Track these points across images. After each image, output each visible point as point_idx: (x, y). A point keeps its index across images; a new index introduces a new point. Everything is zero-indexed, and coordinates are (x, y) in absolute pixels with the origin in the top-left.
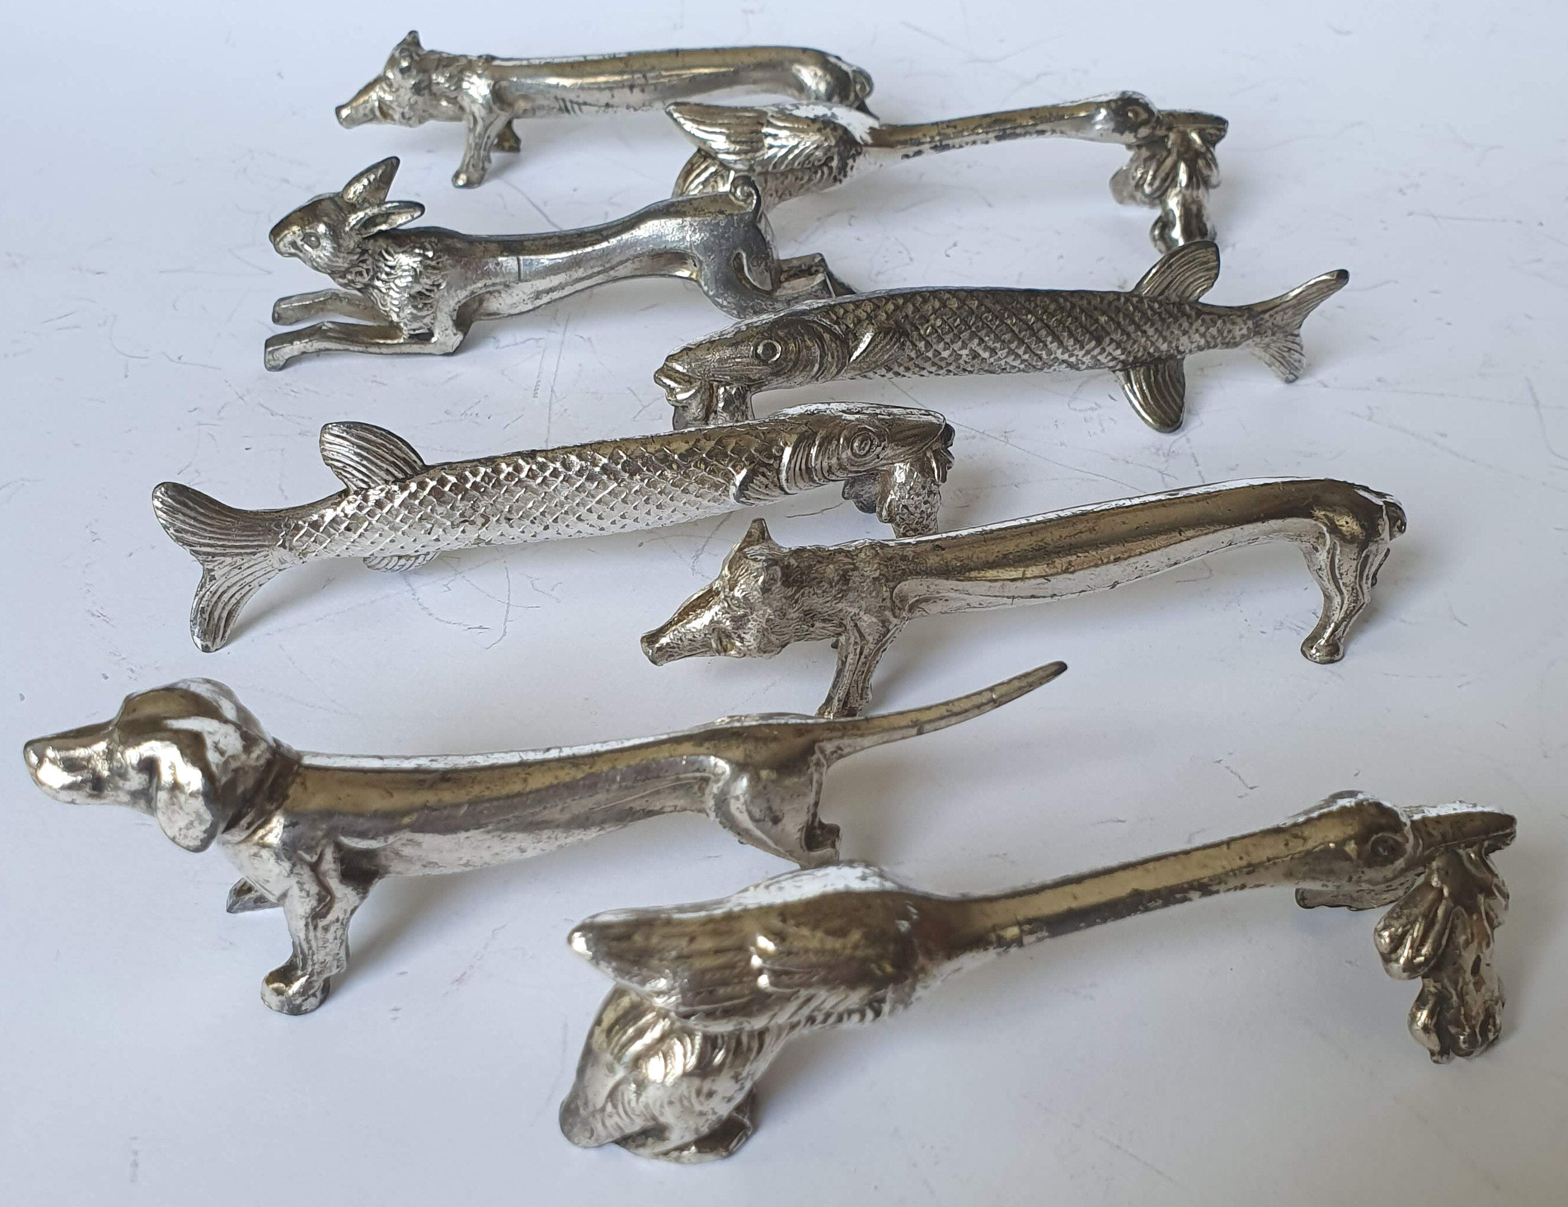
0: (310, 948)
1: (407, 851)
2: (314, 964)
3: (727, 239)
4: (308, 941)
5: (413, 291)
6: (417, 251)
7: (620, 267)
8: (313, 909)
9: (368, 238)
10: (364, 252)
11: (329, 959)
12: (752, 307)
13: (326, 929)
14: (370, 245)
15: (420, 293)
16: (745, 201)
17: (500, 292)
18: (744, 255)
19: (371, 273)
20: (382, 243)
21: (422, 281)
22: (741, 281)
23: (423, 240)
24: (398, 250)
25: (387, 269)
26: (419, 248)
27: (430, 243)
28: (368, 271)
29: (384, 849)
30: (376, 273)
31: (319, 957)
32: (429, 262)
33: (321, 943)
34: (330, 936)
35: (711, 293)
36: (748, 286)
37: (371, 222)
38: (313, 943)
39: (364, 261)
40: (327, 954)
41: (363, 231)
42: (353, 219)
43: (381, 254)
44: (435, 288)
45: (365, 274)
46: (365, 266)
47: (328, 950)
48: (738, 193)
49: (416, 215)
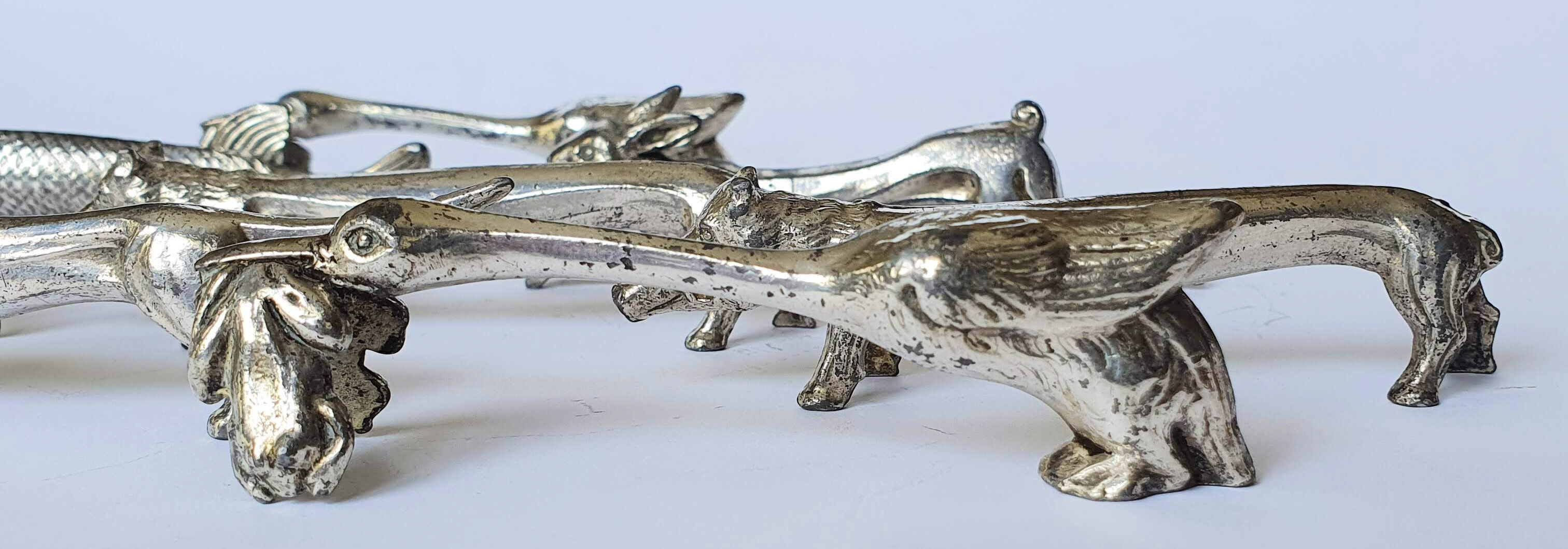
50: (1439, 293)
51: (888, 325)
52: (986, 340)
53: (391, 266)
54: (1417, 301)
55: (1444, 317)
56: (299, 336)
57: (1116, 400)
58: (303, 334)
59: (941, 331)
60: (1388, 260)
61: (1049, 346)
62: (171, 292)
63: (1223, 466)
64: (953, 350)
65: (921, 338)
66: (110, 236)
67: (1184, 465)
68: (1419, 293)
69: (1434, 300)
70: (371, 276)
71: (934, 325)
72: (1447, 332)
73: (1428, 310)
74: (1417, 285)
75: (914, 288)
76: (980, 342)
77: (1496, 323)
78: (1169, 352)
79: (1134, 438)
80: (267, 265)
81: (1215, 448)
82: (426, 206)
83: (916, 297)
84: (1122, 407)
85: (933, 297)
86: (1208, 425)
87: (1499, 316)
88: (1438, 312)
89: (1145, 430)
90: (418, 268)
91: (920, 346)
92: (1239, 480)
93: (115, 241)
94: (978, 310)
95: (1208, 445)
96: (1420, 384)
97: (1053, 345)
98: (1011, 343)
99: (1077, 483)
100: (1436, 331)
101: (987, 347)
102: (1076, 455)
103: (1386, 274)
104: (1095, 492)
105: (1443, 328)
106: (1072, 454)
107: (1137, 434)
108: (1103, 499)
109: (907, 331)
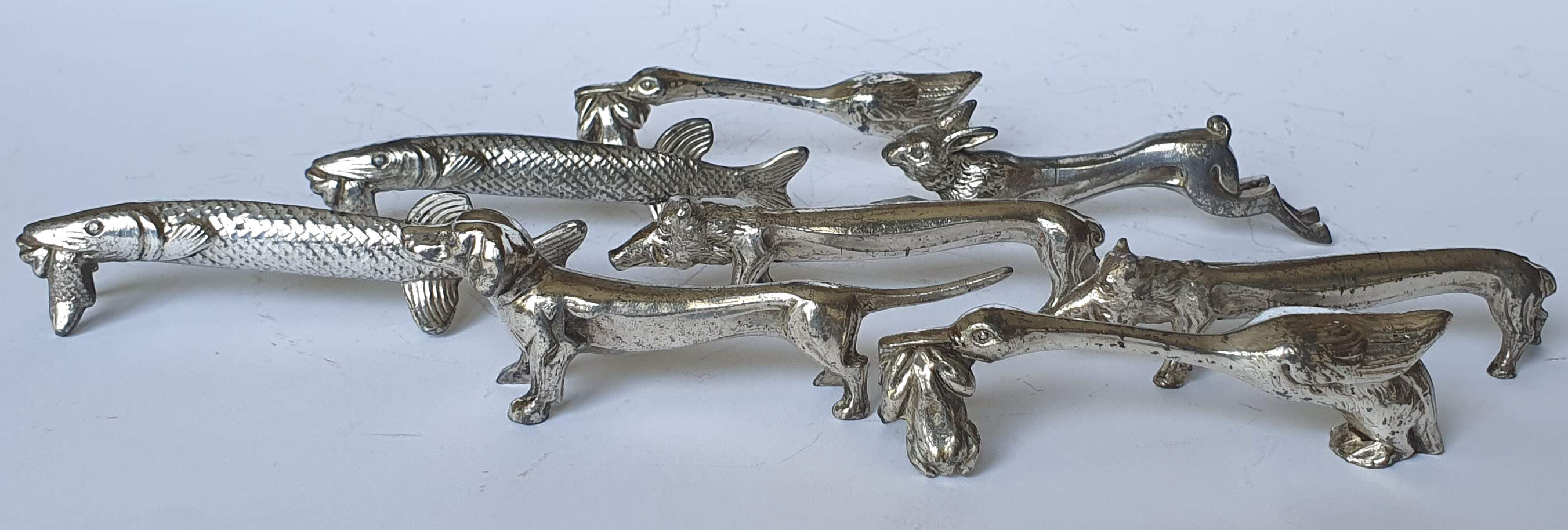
0: (540, 379)
1: (605, 324)
2: (541, 391)
3: (1208, 157)
4: (540, 373)
5: (982, 191)
6: (987, 163)
7: (1128, 177)
8: (546, 351)
9: (954, 153)
10: (951, 163)
11: (551, 388)
12: (1223, 205)
13: (552, 368)
14: (954, 158)
15: (986, 192)
16: (1219, 132)
17: (1039, 194)
18: (1219, 168)
19: (953, 179)
20: (962, 158)
21: (989, 184)
22: (1216, 186)
23: (990, 156)
24: (972, 162)
25: (964, 176)
26: (988, 161)
27: (995, 158)
28: (951, 177)
29: (591, 320)
30: (956, 178)
31: (545, 386)
32: (994, 171)
33: (547, 376)
34: (553, 372)
35: (1194, 195)
36: (1221, 190)
37: (958, 141)
38: (543, 375)
39: (949, 170)
40: (550, 385)
41: (953, 148)
42: (947, 140)
43: (960, 165)
44: (996, 189)
45: (948, 179)
46: (950, 173)
47: (551, 382)
48: (1215, 126)
49: (991, 137)
50: (1521, 315)
51: (1270, 382)
52: (1321, 389)
53: (999, 350)
54: (1508, 318)
55: (1523, 328)
56: (953, 390)
57: (1385, 418)
58: (955, 389)
59: (1299, 386)
60: (1494, 295)
61: (1353, 391)
62: (822, 340)
63: (1430, 446)
64: (1303, 394)
65: (1288, 389)
66: (777, 304)
67: (1412, 447)
68: (1510, 315)
69: (1519, 319)
70: (986, 355)
71: (1297, 383)
72: (1525, 336)
73: (1515, 324)
74: (1509, 310)
75: (1289, 366)
76: (1317, 390)
77: (1545, 319)
78: (1412, 390)
79: (1391, 437)
80: (928, 348)
81: (1428, 437)
82: (1012, 314)
83: (1289, 369)
84: (1388, 422)
85: (1299, 371)
86: (1426, 426)
87: (1547, 316)
88: (1521, 326)
89: (1398, 432)
90: (1012, 349)
91: (1286, 392)
92: (1437, 451)
93: (780, 306)
94: (1322, 377)
95: (1425, 436)
96: (1506, 365)
97: (1355, 391)
98: (1333, 390)
99: (1358, 457)
100: (1518, 336)
101: (1320, 392)
102: (1354, 440)
103: (1491, 301)
104: (1368, 461)
105: (1522, 334)
106: (1351, 439)
107: (1393, 435)
108: (1373, 466)
109: (1281, 386)
